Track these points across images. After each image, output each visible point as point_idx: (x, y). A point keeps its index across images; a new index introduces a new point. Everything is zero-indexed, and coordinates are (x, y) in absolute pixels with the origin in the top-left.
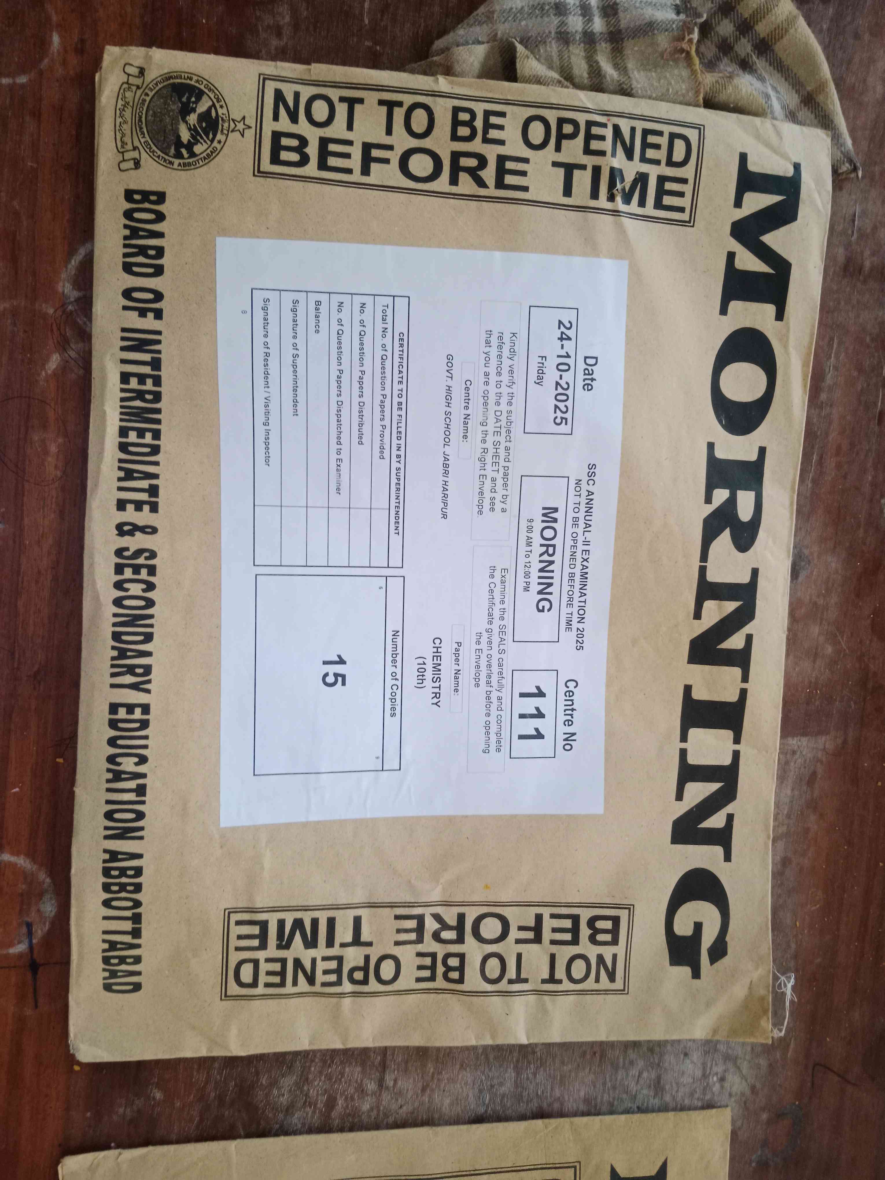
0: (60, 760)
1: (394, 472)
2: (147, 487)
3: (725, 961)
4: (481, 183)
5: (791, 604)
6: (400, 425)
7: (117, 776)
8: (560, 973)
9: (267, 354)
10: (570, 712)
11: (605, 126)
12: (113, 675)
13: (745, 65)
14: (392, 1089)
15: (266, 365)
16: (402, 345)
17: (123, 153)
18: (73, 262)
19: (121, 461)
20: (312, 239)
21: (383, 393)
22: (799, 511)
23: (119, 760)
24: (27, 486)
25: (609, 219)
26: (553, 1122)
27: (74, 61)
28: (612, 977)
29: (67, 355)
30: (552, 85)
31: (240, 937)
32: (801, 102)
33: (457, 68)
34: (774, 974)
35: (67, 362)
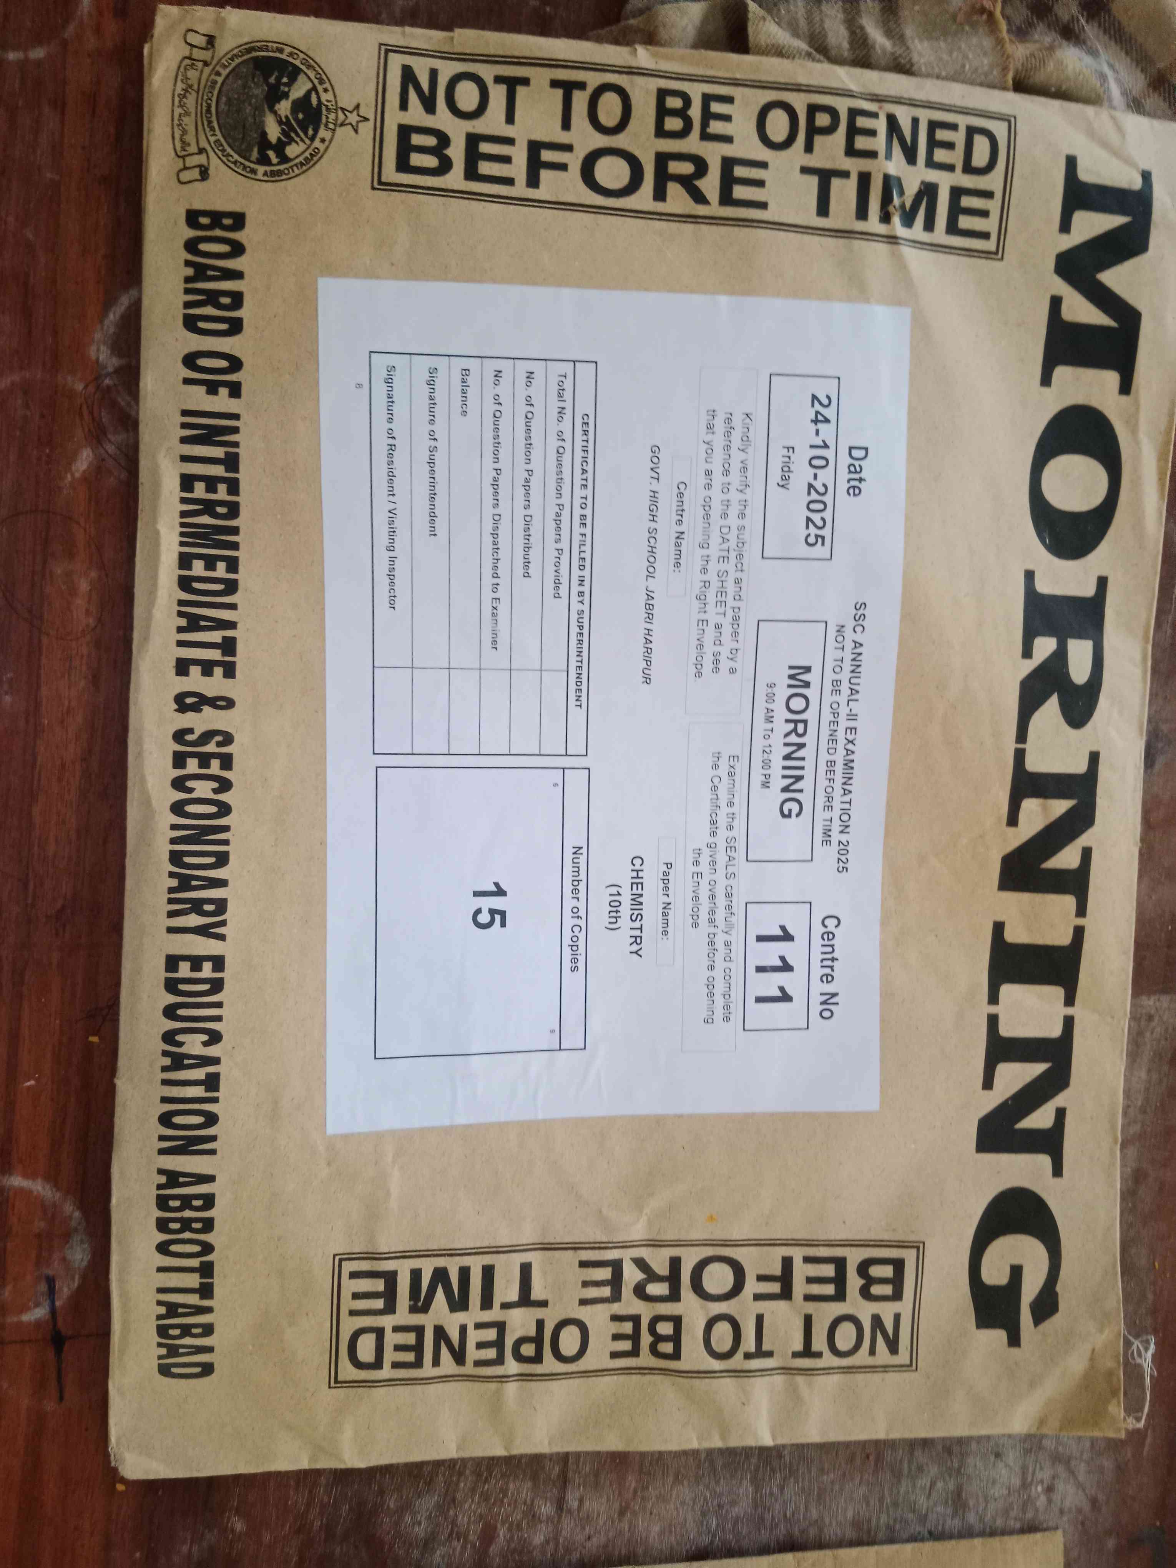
0: (94, 1039)
1: (574, 617)
2: (220, 641)
3: (1056, 1322)
4: (699, 198)
5: (1144, 803)
6: (583, 548)
7: (178, 1062)
8: (819, 1343)
9: (392, 447)
10: (829, 963)
11: (875, 115)
12: (171, 914)
13: (1069, 33)
14: (576, 1512)
15: (391, 463)
16: (586, 433)
17: (183, 157)
18: (111, 316)
19: (181, 603)
20: (455, 279)
21: (559, 502)
22: (1155, 670)
23: (179, 1038)
24: (45, 640)
25: (882, 248)
26: (811, 1556)
27: (111, 26)
28: (893, 1346)
29: (103, 451)
30: (799, 58)
31: (356, 1296)
32: (1149, 85)
33: (663, 34)
34: (1125, 1337)
35: (103, 460)
